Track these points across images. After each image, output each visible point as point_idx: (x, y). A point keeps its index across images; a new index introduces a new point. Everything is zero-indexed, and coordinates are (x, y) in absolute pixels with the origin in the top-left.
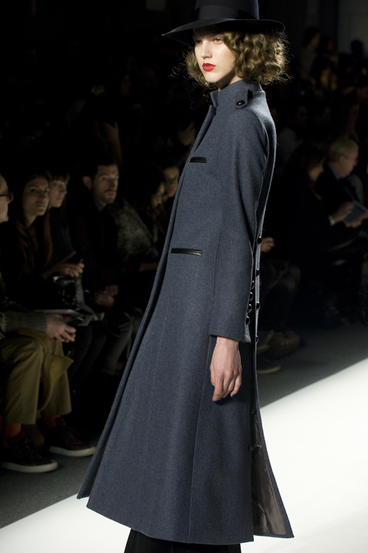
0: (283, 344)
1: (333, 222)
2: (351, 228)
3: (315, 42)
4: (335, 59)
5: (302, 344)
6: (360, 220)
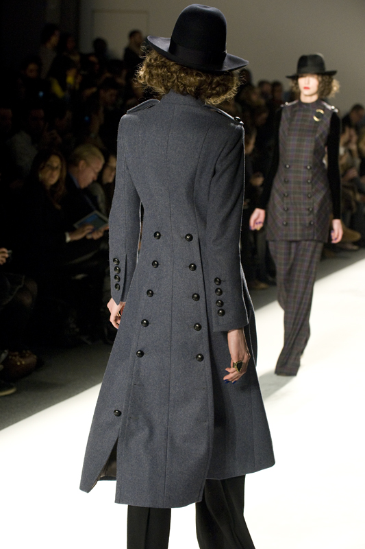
0: (19, 364)
1: (68, 239)
2: (92, 240)
3: (54, 40)
4: (76, 58)
5: (39, 365)
6: (101, 231)
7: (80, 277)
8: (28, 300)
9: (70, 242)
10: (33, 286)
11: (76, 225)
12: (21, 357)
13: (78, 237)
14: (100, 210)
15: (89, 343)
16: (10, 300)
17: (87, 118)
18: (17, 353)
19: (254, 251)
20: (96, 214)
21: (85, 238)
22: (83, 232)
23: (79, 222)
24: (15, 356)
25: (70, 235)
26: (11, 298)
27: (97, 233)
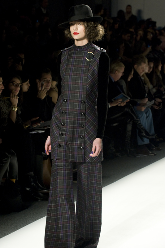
6: (125, 102)
7: (115, 125)
9: (111, 108)
11: (113, 100)
13: (114, 105)
14: (124, 93)
17: (118, 50)
20: (123, 95)
21: (117, 105)
22: (117, 103)
23: (114, 99)
25: (110, 104)
27: (123, 103)
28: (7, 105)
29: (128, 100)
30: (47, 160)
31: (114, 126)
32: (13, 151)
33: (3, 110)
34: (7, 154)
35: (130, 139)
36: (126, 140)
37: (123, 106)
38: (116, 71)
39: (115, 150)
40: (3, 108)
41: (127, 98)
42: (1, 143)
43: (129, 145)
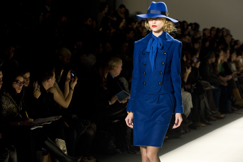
6: (126, 100)
7: (116, 121)
8: (92, 133)
10: (94, 126)
12: (89, 160)
15: (121, 153)
16: (83, 133)
18: (86, 158)
19: (199, 108)
20: (123, 92)
24: (86, 159)
25: (111, 102)
26: (84, 131)
27: (124, 101)
28: (8, 101)
29: (129, 97)
30: (47, 155)
31: (115, 123)
32: (13, 146)
33: (4, 106)
34: (7, 149)
35: (130, 136)
36: (126, 137)
37: (125, 103)
38: (115, 66)
39: (115, 146)
40: (4, 104)
41: (128, 95)
42: (1, 138)
43: (130, 141)
